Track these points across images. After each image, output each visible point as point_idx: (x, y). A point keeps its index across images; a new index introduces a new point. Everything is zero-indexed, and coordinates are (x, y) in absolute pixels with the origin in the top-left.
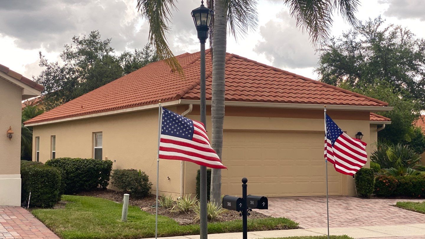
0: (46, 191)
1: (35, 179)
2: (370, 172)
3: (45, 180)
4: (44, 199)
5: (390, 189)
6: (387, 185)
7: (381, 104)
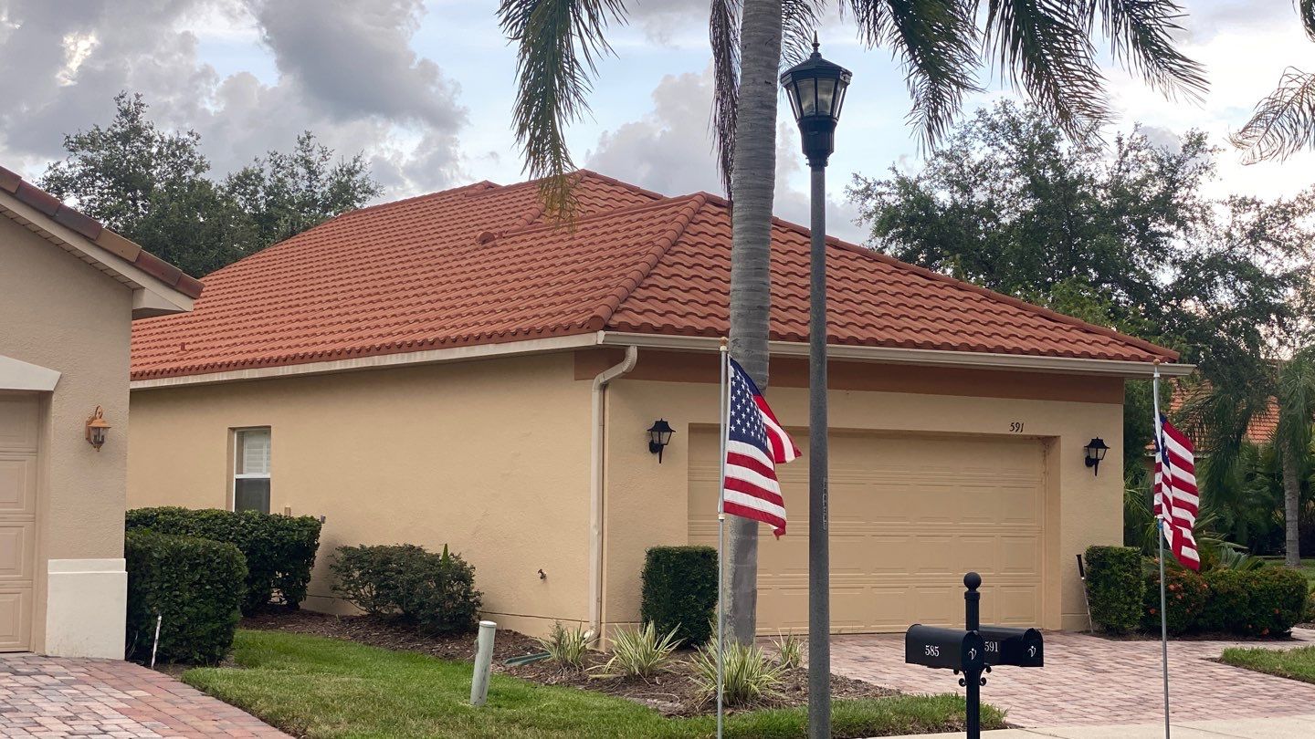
0: (205, 610)
1: (172, 573)
2: (1133, 560)
3: (202, 576)
4: (198, 638)
5: (1187, 610)
6: (1180, 597)
7: (1160, 357)
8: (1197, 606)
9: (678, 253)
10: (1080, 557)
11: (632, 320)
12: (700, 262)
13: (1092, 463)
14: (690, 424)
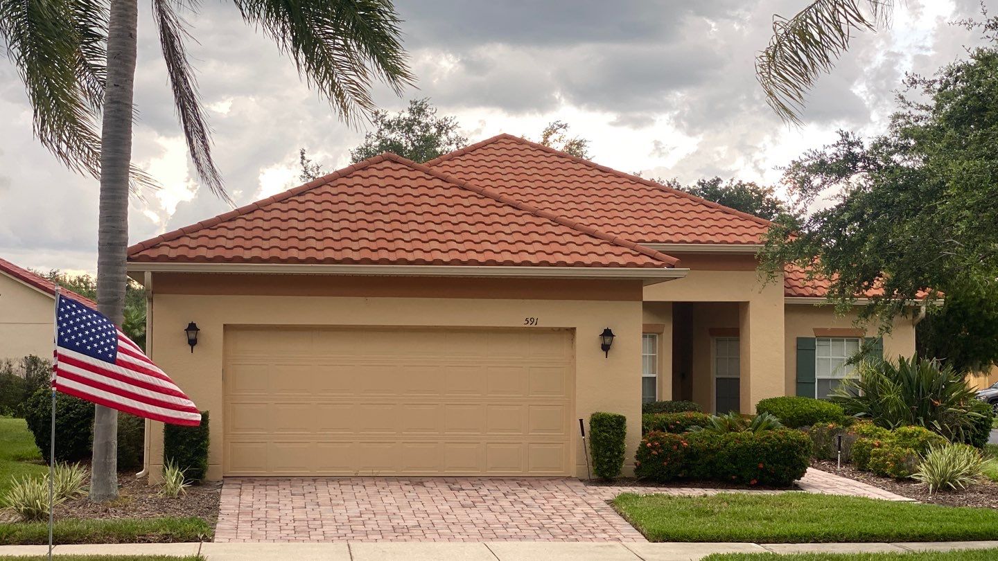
5: (665, 463)
6: (656, 453)
7: (659, 263)
8: (675, 460)
9: (291, 201)
10: (581, 421)
11: (153, 253)
12: (302, 207)
13: (606, 348)
14: (224, 325)
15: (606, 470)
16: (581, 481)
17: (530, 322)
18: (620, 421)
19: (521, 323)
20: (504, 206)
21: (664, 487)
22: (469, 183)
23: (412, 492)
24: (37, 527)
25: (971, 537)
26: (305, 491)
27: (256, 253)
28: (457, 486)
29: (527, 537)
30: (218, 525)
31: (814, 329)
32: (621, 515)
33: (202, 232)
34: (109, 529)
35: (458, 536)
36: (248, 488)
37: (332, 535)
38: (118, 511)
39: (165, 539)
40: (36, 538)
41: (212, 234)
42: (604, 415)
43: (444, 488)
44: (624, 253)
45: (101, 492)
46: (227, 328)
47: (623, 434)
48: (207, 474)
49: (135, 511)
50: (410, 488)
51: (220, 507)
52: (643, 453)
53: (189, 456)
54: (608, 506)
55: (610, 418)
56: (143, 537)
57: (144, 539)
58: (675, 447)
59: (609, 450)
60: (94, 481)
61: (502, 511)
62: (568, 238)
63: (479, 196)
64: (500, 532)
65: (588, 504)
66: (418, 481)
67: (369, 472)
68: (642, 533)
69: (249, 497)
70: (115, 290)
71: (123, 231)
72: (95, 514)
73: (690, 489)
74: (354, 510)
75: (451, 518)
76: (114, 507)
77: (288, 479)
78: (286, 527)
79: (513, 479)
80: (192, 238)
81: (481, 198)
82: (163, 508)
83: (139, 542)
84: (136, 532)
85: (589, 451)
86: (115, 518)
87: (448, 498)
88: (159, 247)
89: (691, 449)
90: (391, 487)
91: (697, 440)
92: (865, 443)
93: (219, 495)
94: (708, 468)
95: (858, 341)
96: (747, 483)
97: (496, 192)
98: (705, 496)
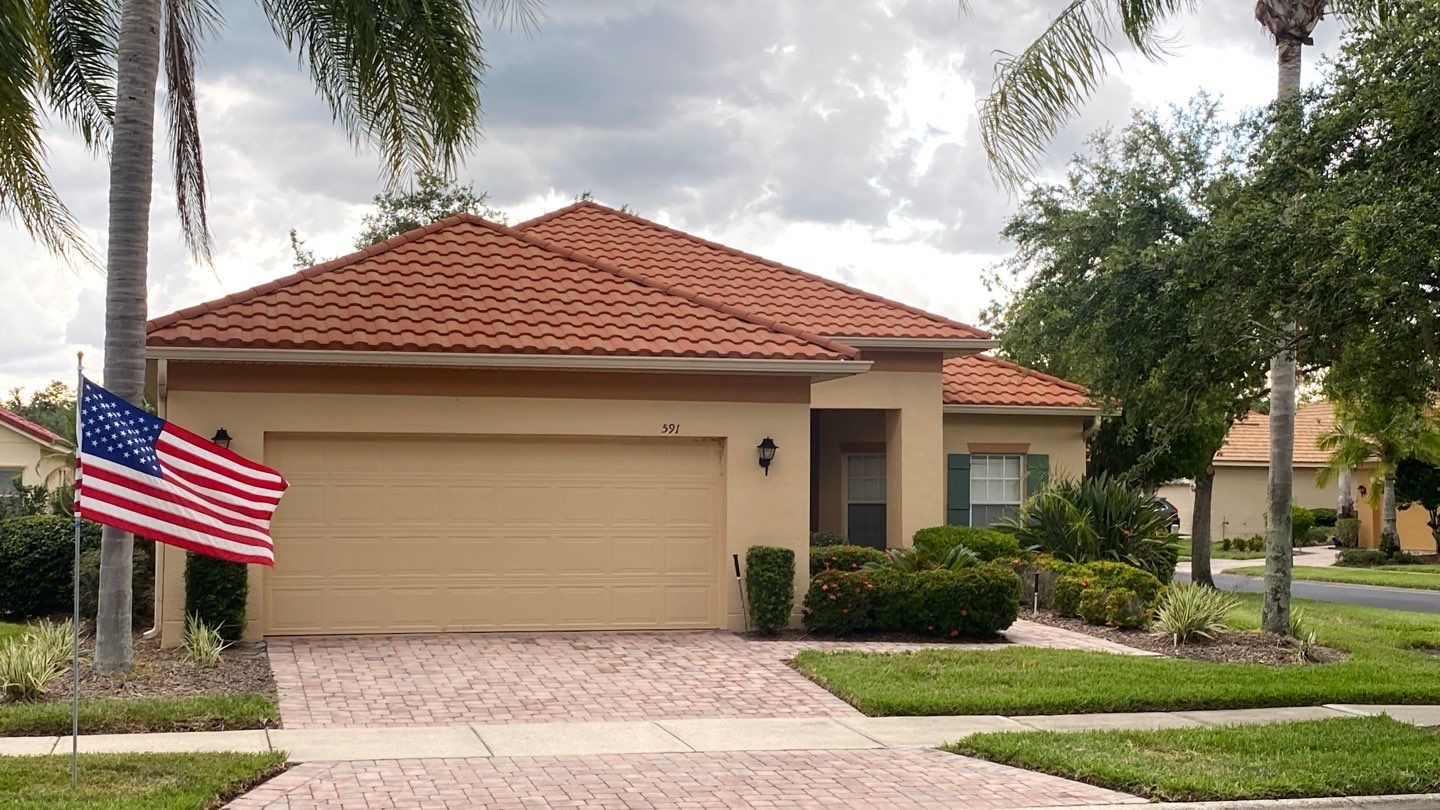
5: (845, 611)
6: (834, 597)
7: (835, 354)
8: (858, 606)
9: (347, 270)
10: (736, 557)
11: (170, 335)
12: (363, 279)
13: (765, 463)
14: (265, 433)
15: (771, 620)
16: (736, 634)
17: (669, 430)
18: (787, 557)
19: (658, 432)
20: (625, 281)
21: (843, 641)
22: (577, 252)
23: (529, 653)
24: (30, 711)
25: (1266, 702)
26: (383, 655)
27: (310, 336)
28: (579, 644)
29: (706, 712)
30: (281, 705)
31: (969, 444)
32: (811, 679)
33: (232, 309)
34: (135, 714)
35: (614, 714)
36: (302, 651)
37: (443, 715)
38: (139, 687)
39: (214, 725)
40: (31, 728)
41: (247, 311)
42: (767, 549)
43: (564, 646)
44: (788, 342)
45: (111, 661)
46: (268, 436)
47: (793, 573)
48: (244, 634)
49: (161, 685)
50: (520, 647)
51: (275, 678)
52: (815, 596)
53: (221, 609)
54: (788, 668)
55: (776, 553)
56: (183, 724)
57: (185, 727)
58: (858, 590)
59: (775, 594)
60: (100, 644)
61: (656, 677)
62: (714, 322)
63: (591, 269)
64: (667, 705)
65: (762, 665)
66: (528, 638)
67: (458, 627)
68: (851, 704)
69: (309, 663)
70: (130, 381)
71: (141, 300)
72: (107, 692)
73: (876, 643)
74: (460, 681)
75: (593, 688)
76: (131, 680)
77: (353, 637)
78: (375, 706)
79: (648, 632)
80: (219, 316)
81: (594, 272)
82: (200, 681)
83: (178, 730)
84: (173, 716)
85: (745, 596)
86: (137, 697)
87: (577, 660)
88: (175, 327)
89: (877, 593)
90: (495, 647)
91: (883, 581)
92: (1069, 582)
93: (266, 660)
94: (899, 616)
95: (1019, 458)
96: (947, 635)
97: (614, 264)
98: (909, 653)
